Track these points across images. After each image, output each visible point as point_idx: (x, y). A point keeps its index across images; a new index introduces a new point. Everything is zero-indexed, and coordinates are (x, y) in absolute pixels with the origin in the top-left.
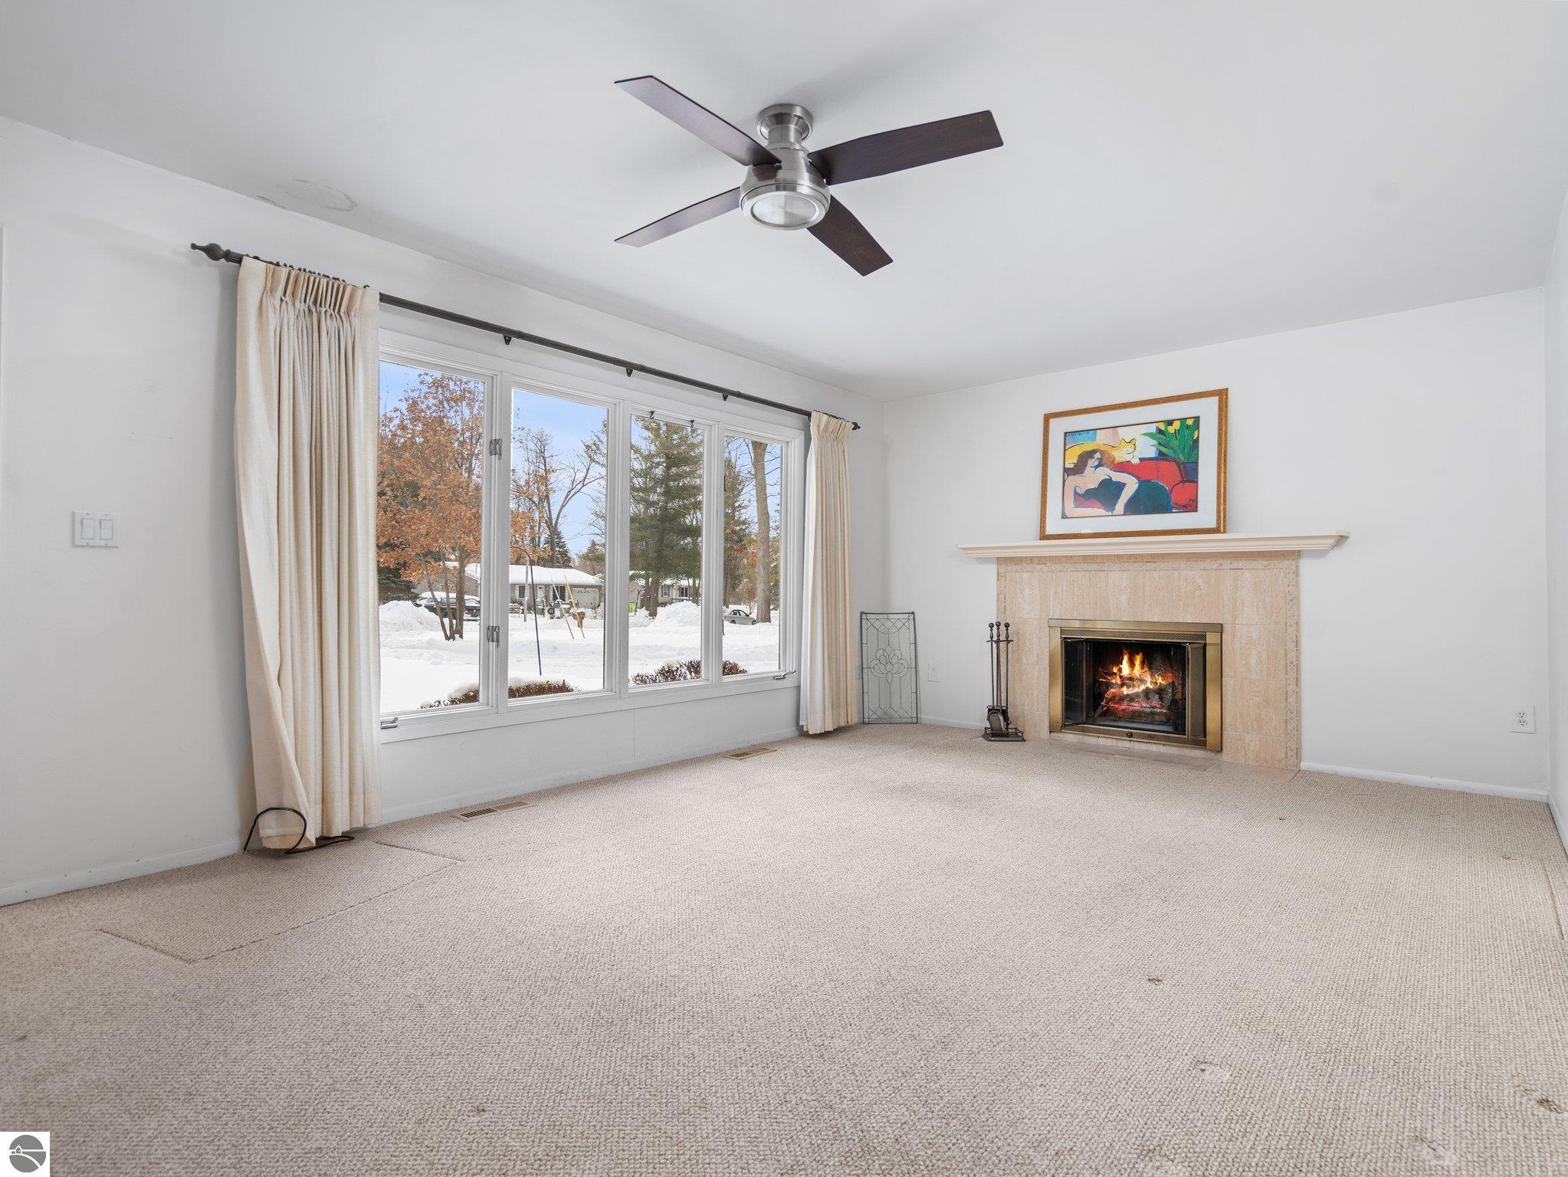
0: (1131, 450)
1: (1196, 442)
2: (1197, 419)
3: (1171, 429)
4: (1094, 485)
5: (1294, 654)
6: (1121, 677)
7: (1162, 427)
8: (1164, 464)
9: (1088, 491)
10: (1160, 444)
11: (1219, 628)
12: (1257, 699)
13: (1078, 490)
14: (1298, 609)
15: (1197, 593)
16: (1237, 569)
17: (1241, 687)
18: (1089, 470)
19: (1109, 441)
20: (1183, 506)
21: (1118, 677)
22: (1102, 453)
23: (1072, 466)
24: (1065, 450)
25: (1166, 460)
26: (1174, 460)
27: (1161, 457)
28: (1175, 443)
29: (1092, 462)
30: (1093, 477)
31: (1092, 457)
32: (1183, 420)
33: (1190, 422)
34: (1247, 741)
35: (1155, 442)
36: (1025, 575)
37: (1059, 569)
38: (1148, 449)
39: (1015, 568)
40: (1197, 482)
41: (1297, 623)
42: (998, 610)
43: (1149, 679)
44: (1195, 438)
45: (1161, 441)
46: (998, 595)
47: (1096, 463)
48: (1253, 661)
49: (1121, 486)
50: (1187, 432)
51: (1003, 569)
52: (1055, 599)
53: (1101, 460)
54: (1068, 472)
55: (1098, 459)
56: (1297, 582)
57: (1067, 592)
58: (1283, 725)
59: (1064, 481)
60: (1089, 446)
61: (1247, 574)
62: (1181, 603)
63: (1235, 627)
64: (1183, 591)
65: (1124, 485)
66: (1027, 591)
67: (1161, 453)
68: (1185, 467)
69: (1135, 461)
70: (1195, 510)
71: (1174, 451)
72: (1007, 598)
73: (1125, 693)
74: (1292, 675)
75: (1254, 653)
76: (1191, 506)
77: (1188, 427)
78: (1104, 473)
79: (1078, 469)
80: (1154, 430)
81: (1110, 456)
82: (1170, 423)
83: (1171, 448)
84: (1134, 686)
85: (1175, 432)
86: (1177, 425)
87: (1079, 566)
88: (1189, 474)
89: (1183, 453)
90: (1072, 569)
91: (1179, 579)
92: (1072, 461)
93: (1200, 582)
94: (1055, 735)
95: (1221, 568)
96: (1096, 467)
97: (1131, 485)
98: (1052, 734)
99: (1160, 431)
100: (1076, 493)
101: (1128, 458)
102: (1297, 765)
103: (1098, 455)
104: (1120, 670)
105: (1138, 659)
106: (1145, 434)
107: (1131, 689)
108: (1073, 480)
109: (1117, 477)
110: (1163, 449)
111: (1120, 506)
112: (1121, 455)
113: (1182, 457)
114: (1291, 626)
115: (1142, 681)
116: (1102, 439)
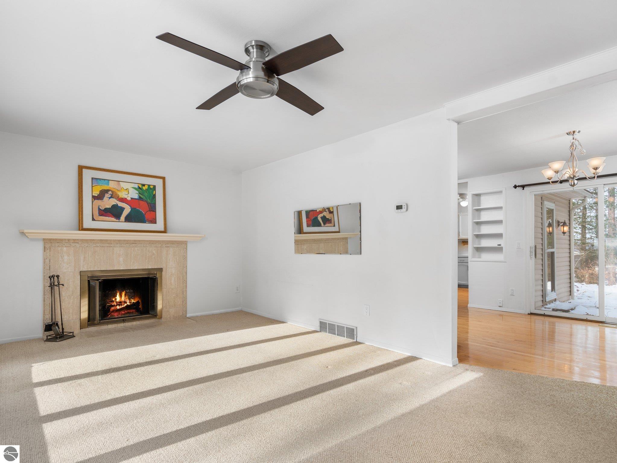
0: (127, 193)
1: (155, 196)
2: (155, 187)
3: (144, 188)
4: (108, 206)
5: (185, 277)
6: (116, 302)
7: (140, 186)
8: (141, 202)
9: (106, 209)
10: (139, 193)
11: (161, 270)
12: (174, 295)
13: (100, 208)
14: (187, 261)
15: (153, 256)
16: (168, 247)
17: (169, 292)
18: (106, 198)
19: (115, 187)
20: (150, 221)
21: (115, 302)
22: (112, 192)
23: (96, 195)
24: (92, 187)
25: (142, 200)
26: (146, 201)
27: (140, 199)
28: (146, 194)
29: (107, 196)
30: (108, 203)
31: (107, 193)
32: (149, 186)
33: (152, 187)
34: (170, 312)
35: (137, 192)
36: (65, 249)
37: (86, 245)
38: (134, 194)
39: (57, 245)
40: (156, 212)
41: (186, 266)
42: (44, 268)
43: (128, 301)
44: (154, 194)
45: (140, 192)
46: (44, 259)
47: (110, 196)
48: (173, 281)
49: (123, 209)
50: (151, 191)
51: (47, 246)
52: (84, 261)
53: (112, 195)
54: (94, 198)
55: (110, 194)
56: (187, 251)
57: (91, 257)
58: (182, 303)
59: (92, 202)
60: (106, 187)
61: (171, 249)
62: (147, 261)
63: (167, 269)
64: (147, 255)
65: (124, 208)
66: (66, 257)
67: (140, 197)
68: (150, 205)
69: (129, 199)
70: (155, 223)
71: (146, 198)
72: (51, 261)
73: (118, 308)
74: (184, 285)
75: (173, 278)
76: (153, 221)
77: (151, 189)
78: (114, 202)
79: (100, 197)
80: (137, 187)
81: (116, 194)
82: (144, 185)
83: (144, 196)
84: (122, 305)
85: (146, 190)
86: (146, 187)
87: (98, 245)
88: (152, 208)
89: (150, 199)
90: (94, 245)
91: (146, 250)
92: (96, 193)
93: (154, 252)
94: (83, 330)
95: (162, 246)
96: (110, 198)
97: (127, 209)
98: (81, 330)
99: (139, 188)
100: (99, 209)
101: (126, 197)
102: (186, 316)
103: (110, 192)
104: (116, 299)
105: (123, 294)
106: (133, 188)
107: (121, 306)
108: (98, 202)
109: (121, 204)
110: (141, 196)
111: (123, 218)
112: (122, 195)
113: (149, 201)
114: (185, 267)
115: (125, 302)
116: (112, 185)
